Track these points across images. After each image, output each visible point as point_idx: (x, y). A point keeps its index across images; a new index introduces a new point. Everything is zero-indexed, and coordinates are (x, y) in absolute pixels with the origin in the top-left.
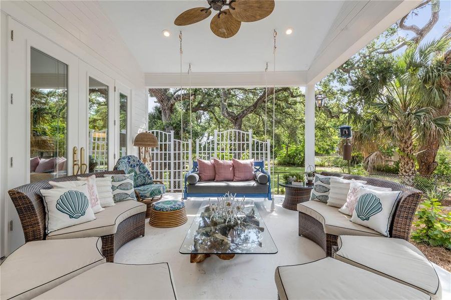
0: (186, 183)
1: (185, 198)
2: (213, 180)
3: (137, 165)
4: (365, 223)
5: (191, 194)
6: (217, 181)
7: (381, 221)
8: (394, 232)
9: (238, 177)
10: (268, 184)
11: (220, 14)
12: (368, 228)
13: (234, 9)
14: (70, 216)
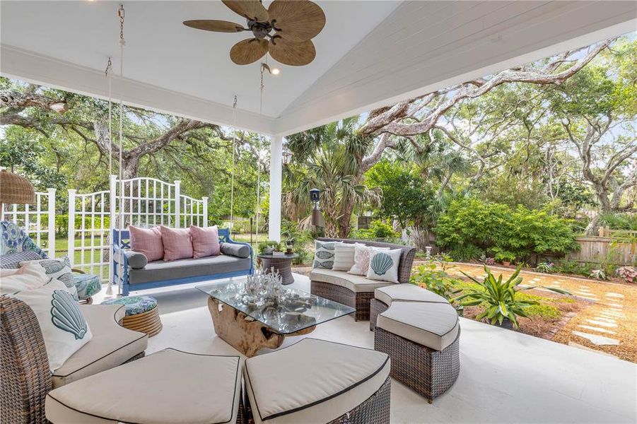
0: (126, 268)
1: (125, 294)
2: (161, 259)
3: (20, 240)
4: (382, 277)
5: (137, 284)
6: (169, 261)
7: (392, 273)
8: (401, 280)
9: (201, 252)
10: (250, 257)
11: (254, 40)
12: (383, 281)
13: (275, 44)
14: (76, 335)
